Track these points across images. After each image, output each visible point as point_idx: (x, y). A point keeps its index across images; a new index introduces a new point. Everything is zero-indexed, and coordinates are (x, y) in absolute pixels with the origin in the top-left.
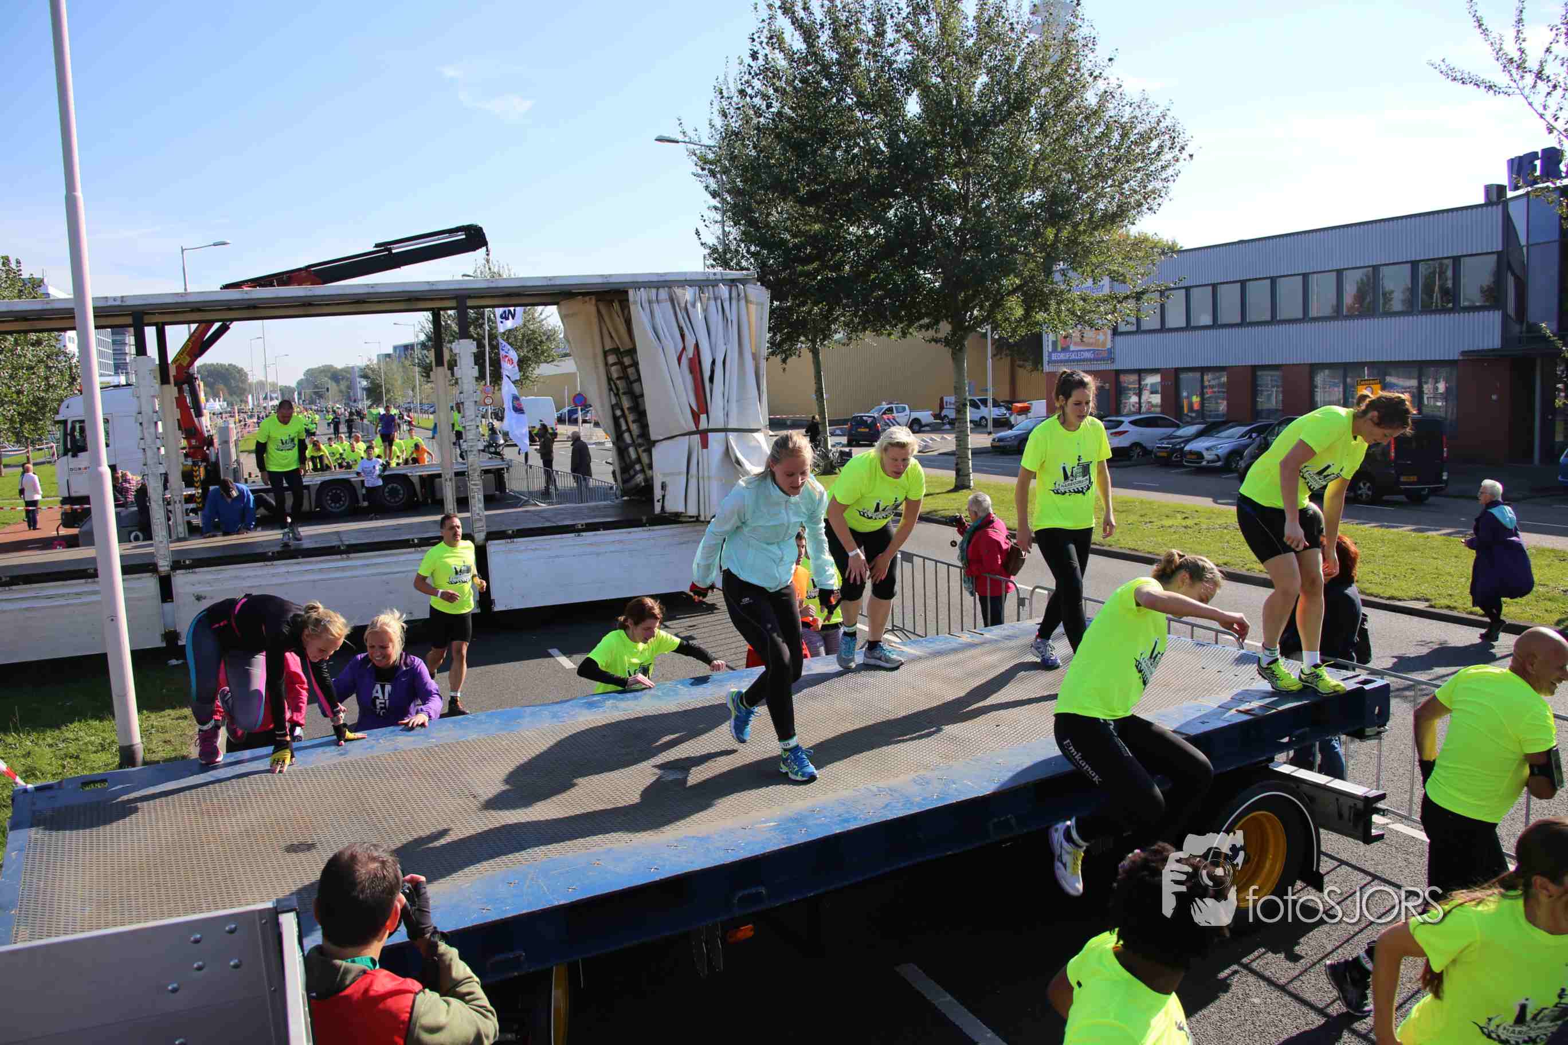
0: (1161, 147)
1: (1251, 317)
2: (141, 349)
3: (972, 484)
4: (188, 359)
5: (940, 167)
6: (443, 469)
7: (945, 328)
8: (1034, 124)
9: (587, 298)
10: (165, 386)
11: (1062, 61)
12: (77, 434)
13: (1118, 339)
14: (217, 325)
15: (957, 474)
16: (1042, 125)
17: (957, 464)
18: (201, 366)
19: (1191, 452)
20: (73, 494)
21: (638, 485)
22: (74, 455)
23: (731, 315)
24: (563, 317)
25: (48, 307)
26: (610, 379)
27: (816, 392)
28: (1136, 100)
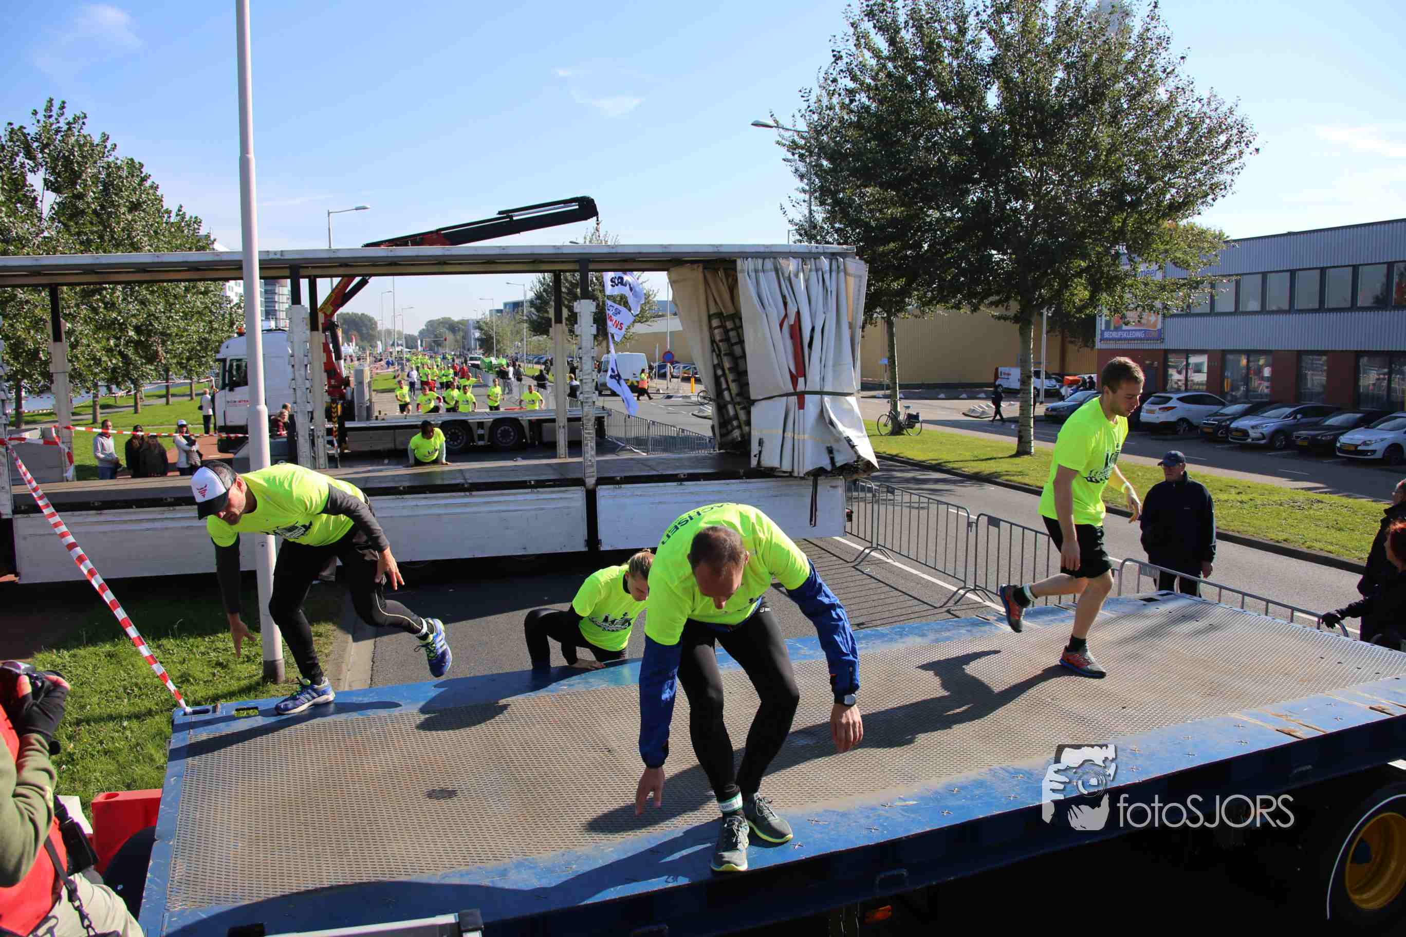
0: (1228, 142)
1: (1299, 304)
2: (295, 298)
3: (1033, 450)
4: (333, 307)
5: (1013, 154)
6: (557, 414)
7: (1014, 307)
8: (1108, 117)
9: (695, 266)
10: (314, 332)
11: (1136, 58)
12: (234, 373)
13: (1168, 320)
14: (357, 279)
15: (1020, 441)
16: (1114, 117)
17: (1020, 432)
18: (343, 318)
19: (1237, 430)
20: (229, 424)
21: (733, 440)
22: (231, 390)
23: (831, 287)
24: (673, 283)
26: (713, 341)
27: (889, 358)
28: (1205, 96)
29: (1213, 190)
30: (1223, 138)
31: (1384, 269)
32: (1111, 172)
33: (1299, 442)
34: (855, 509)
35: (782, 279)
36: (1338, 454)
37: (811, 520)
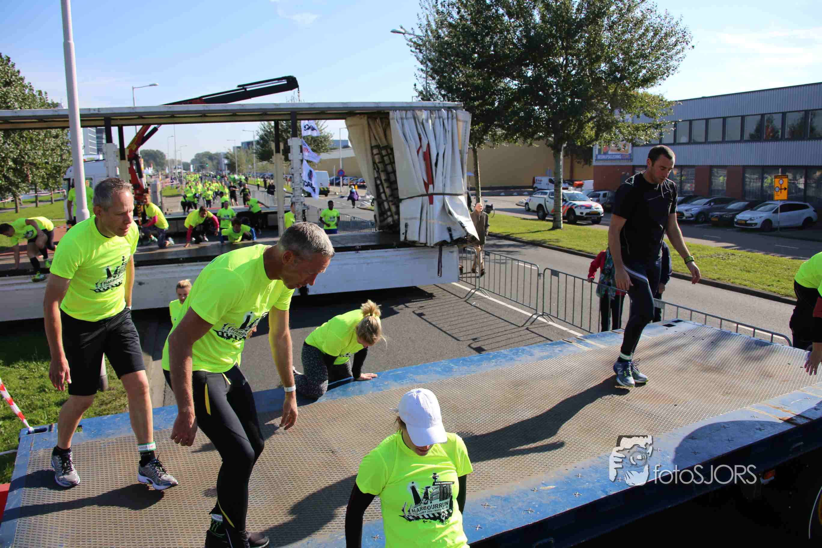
0: (676, 42)
1: (711, 139)
2: (109, 139)
3: (562, 228)
4: (135, 147)
6: (278, 210)
9: (362, 116)
10: (123, 161)
13: (635, 148)
15: (554, 221)
18: (143, 152)
21: (388, 224)
23: (448, 127)
24: (349, 127)
25: (56, 114)
26: (374, 163)
27: (475, 172)
28: (663, 15)
29: (668, 71)
30: (674, 39)
31: (760, 117)
32: (609, 60)
33: (713, 219)
34: (464, 265)
35: (418, 123)
36: (735, 225)
37: (438, 273)
